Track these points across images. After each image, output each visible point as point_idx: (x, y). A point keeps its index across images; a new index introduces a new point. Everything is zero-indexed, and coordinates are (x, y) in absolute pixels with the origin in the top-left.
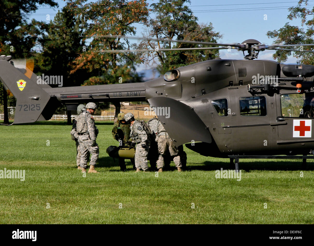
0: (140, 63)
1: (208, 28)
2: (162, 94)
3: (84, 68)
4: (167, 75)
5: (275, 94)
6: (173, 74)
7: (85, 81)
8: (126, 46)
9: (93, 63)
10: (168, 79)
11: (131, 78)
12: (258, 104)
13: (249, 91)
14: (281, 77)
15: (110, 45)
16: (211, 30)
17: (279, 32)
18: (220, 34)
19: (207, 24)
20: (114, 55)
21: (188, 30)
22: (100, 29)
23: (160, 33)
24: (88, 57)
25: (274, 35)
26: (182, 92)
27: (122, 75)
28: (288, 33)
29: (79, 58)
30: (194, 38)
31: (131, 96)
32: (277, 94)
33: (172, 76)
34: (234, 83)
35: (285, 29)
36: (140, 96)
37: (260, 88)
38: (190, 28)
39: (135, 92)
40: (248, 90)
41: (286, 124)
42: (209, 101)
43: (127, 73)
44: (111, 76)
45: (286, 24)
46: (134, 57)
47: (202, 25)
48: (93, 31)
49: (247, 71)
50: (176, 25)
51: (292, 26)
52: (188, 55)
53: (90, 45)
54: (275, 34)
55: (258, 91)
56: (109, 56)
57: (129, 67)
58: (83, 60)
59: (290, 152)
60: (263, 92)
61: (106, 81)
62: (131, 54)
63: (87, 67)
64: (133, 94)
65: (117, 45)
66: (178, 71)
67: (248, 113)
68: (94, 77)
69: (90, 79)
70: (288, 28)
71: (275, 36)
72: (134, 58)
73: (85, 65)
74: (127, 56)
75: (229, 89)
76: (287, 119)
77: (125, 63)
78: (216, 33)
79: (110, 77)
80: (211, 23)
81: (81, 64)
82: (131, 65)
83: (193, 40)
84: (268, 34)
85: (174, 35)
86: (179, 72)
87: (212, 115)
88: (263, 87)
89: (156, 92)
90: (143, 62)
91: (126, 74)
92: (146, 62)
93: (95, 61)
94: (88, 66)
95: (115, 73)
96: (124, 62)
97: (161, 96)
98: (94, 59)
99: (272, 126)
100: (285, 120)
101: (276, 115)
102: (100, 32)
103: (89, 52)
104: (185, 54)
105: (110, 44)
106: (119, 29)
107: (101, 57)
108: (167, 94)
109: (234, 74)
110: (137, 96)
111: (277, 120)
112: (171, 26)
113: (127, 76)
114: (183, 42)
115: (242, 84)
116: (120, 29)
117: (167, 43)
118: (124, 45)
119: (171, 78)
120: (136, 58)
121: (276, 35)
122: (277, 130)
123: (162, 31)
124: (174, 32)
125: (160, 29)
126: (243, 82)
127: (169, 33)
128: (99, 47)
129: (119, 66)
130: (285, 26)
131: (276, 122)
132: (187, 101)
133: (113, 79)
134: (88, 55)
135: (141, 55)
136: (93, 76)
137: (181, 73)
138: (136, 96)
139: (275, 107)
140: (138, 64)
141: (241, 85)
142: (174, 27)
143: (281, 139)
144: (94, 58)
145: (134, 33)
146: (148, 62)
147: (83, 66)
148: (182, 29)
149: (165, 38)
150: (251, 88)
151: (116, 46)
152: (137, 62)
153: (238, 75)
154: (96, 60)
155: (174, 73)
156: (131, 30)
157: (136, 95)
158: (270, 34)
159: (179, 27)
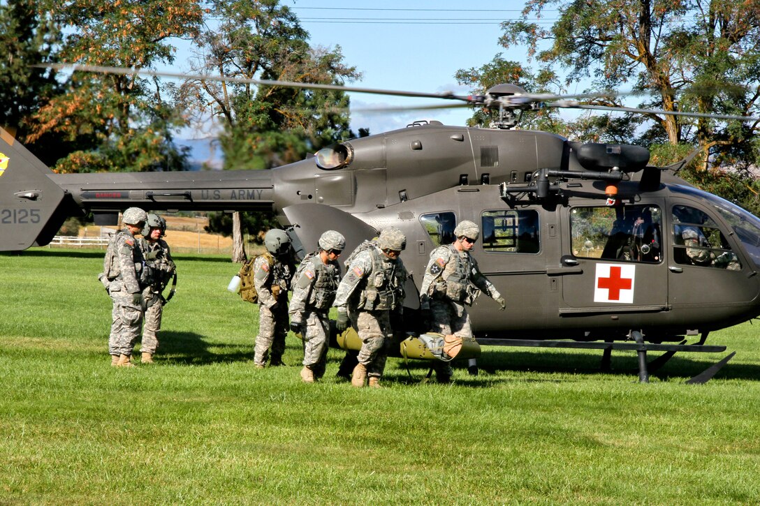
0: (183, 126)
1: (333, 56)
2: (310, 197)
3: (58, 131)
4: (323, 155)
5: (558, 206)
6: (337, 154)
7: (59, 160)
8: (152, 87)
9: (76, 121)
10: (325, 165)
11: (162, 157)
12: (514, 227)
13: (503, 199)
14: (570, 169)
15: (117, 84)
16: (338, 60)
17: (481, 73)
18: (357, 71)
19: (329, 48)
20: (125, 105)
21: (289, 60)
22: (95, 47)
23: (226, 62)
24: (66, 108)
25: (470, 78)
26: (355, 193)
27: (143, 151)
28: (500, 74)
29: (48, 109)
30: (302, 77)
31: (239, 199)
32: (562, 207)
33: (334, 159)
34: (469, 178)
35: (493, 66)
36: (260, 199)
37: (528, 191)
38: (294, 54)
39: (251, 191)
40: (502, 194)
41: (581, 273)
42: (416, 216)
43: (153, 147)
44: (118, 151)
45: (497, 56)
46: (169, 112)
47: (320, 50)
48: (78, 51)
49: (500, 153)
50: (263, 46)
51: (509, 61)
52: (286, 113)
53: (67, 82)
54: (472, 76)
55: (523, 199)
56: (114, 107)
57: (157, 133)
58: (56, 113)
59: (587, 334)
60: (533, 201)
61: (106, 162)
62: (163, 105)
63: (63, 128)
64: (246, 195)
65: (132, 84)
66: (348, 148)
67: (491, 246)
68: (78, 153)
69: (71, 156)
70: (501, 65)
71: (473, 81)
72: (170, 114)
73: (59, 124)
74: (153, 110)
75: (459, 191)
76: (583, 262)
77: (149, 123)
78: (349, 67)
79: (115, 154)
80: (338, 47)
81: (51, 122)
82: (163, 128)
83: (298, 82)
84: (458, 77)
85: (256, 69)
86: (351, 149)
87: (422, 247)
88: (535, 191)
89: (298, 193)
90: (188, 123)
91: (151, 149)
92: (197, 124)
93: (82, 117)
94: (65, 128)
95: (125, 144)
96: (146, 121)
97: (309, 201)
98: (80, 113)
99: (550, 275)
100: (578, 264)
101: (559, 251)
102: (96, 54)
103: (69, 97)
104: (281, 112)
105: (115, 81)
106: (138, 49)
107: (97, 108)
108: (321, 198)
109: (470, 159)
110: (254, 199)
111: (561, 262)
112: (251, 48)
113: (153, 152)
114: (277, 86)
115: (487, 181)
116: (141, 50)
117: (242, 84)
118: (147, 85)
119: (331, 163)
120: (173, 114)
121: (475, 79)
122: (560, 284)
123: (230, 58)
124: (258, 63)
125: (227, 53)
126: (490, 177)
127: (246, 62)
128: (91, 86)
129: (135, 130)
130: (494, 61)
131: (560, 268)
132: (366, 214)
133: (121, 159)
134: (67, 103)
135: (185, 108)
136: (77, 150)
137: (355, 152)
138: (251, 199)
139: (558, 236)
140: (177, 128)
141: (484, 184)
142: (259, 50)
143: (567, 306)
144: (81, 111)
145: (171, 59)
146: (201, 124)
147: (54, 127)
148: (274, 56)
149: (236, 73)
150: (508, 192)
151: (130, 87)
152: (176, 124)
153: (479, 160)
154: (85, 114)
155: (339, 152)
156: (165, 53)
157: (252, 196)
158: (463, 76)
159: (268, 51)
